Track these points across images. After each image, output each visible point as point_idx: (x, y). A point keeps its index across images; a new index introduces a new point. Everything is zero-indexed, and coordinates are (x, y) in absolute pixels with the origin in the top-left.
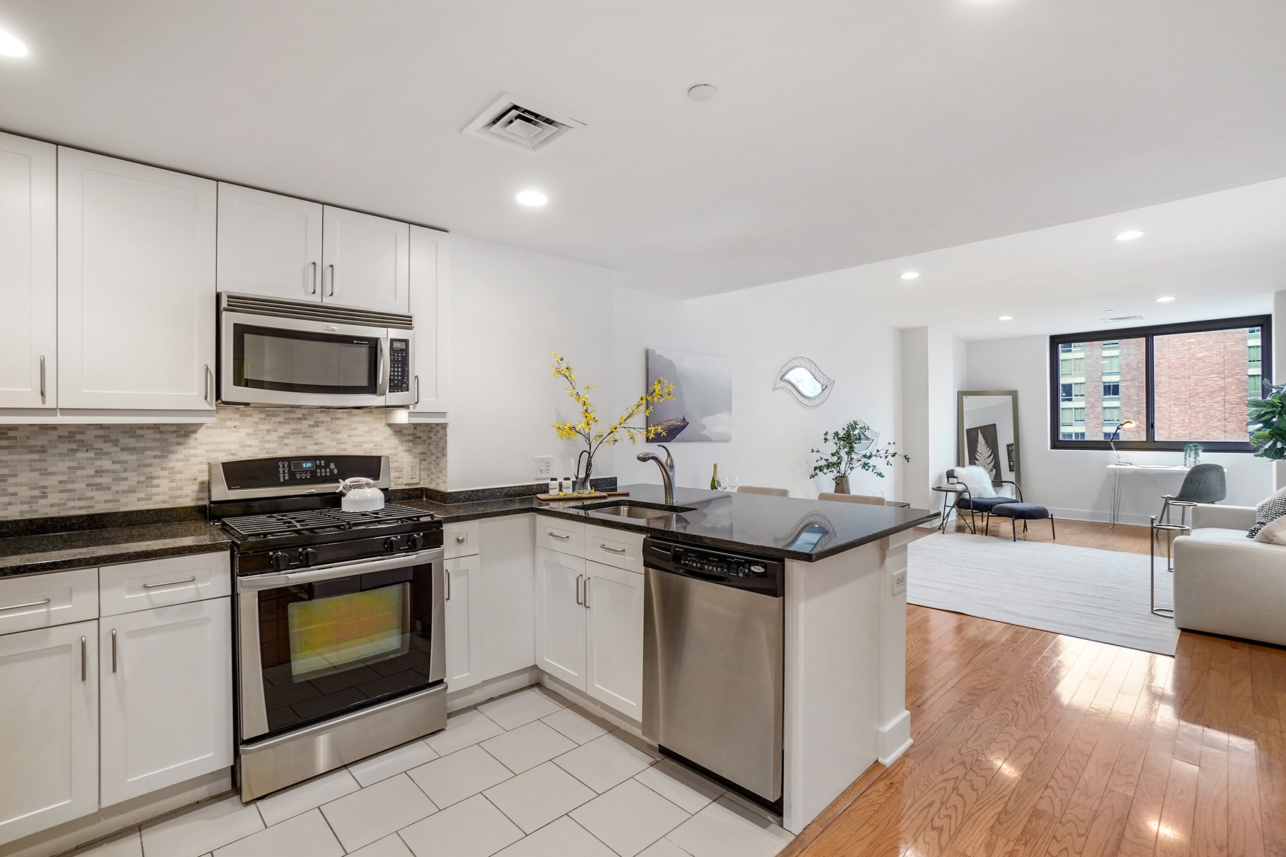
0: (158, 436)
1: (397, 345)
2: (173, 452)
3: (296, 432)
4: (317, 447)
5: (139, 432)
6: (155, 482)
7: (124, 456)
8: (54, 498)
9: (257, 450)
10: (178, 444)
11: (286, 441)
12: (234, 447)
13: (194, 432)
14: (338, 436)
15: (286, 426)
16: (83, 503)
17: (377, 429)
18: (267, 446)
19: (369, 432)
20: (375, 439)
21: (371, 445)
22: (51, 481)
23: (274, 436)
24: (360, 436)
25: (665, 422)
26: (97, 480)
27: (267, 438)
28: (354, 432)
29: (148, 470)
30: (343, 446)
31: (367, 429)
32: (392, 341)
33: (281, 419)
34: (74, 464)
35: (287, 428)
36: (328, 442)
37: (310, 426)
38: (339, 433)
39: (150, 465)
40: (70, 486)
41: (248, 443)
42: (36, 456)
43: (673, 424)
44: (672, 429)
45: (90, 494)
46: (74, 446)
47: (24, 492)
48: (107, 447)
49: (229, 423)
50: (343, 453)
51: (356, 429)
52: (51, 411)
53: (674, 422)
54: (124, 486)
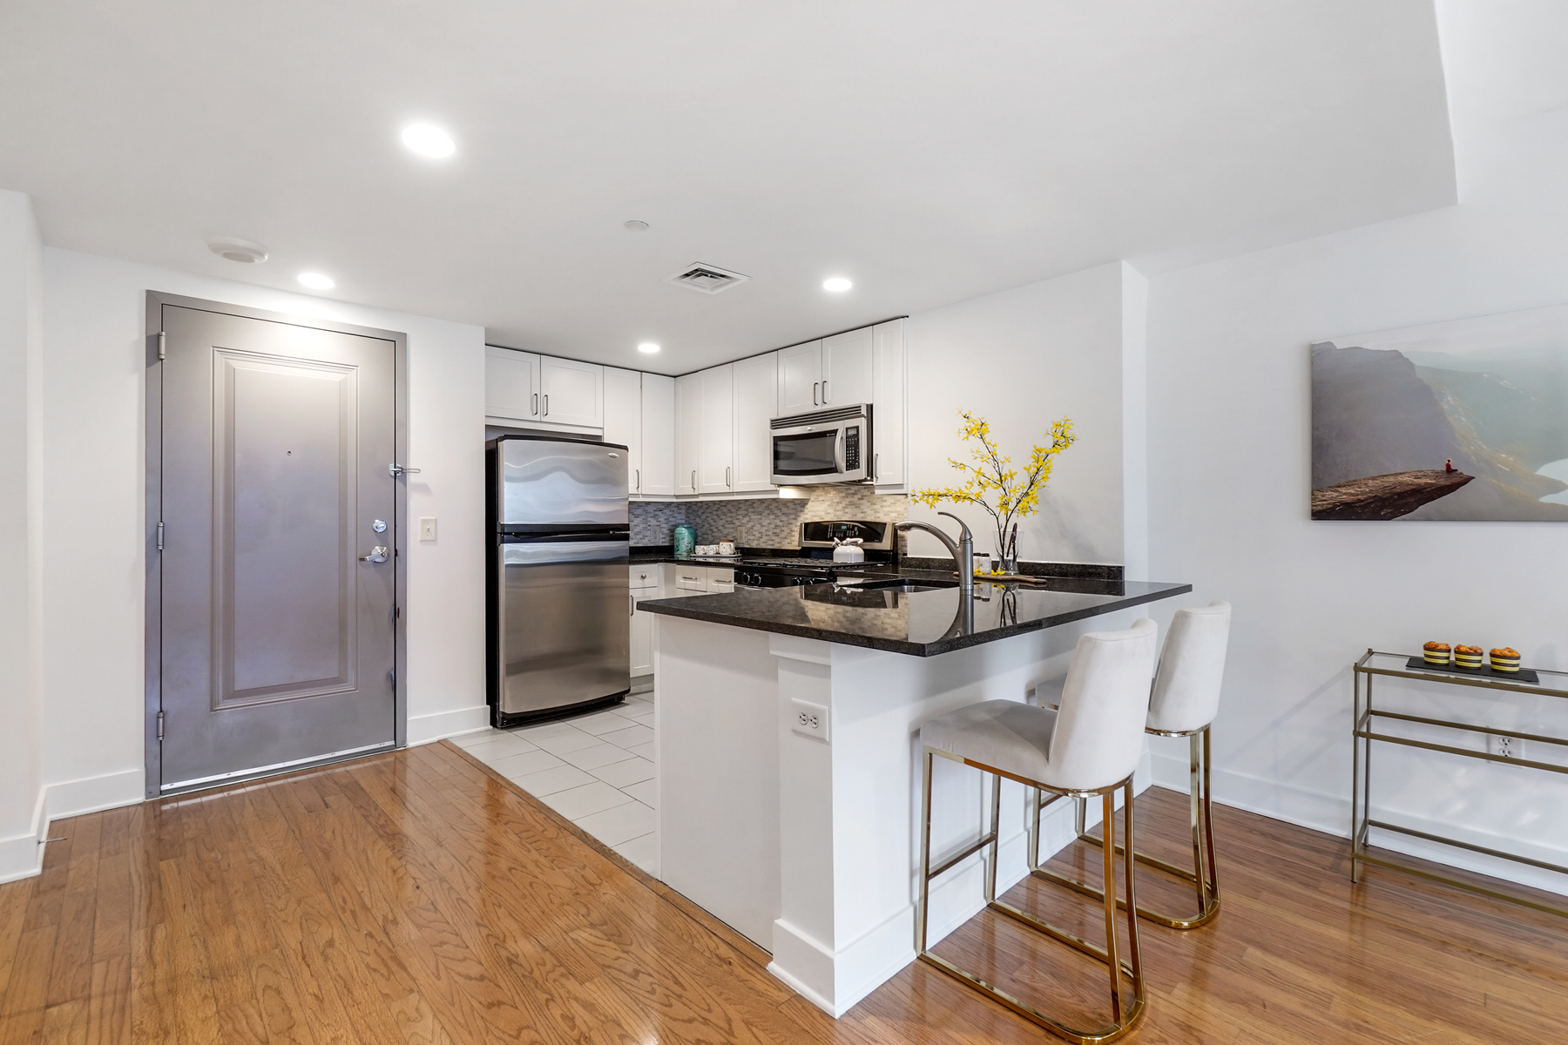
0: (794, 507)
1: (852, 432)
2: (799, 516)
3: (852, 504)
4: (862, 515)
5: (788, 504)
6: (793, 533)
7: (784, 518)
8: (764, 539)
9: (832, 516)
10: (802, 511)
11: (846, 510)
12: (822, 514)
13: (807, 504)
14: (875, 507)
15: (847, 499)
16: (771, 543)
17: (899, 500)
18: (838, 513)
19: (894, 503)
20: (898, 509)
21: (896, 514)
22: (763, 530)
23: (841, 506)
24: (889, 506)
25: (1373, 479)
26: (776, 531)
27: (838, 508)
28: (884, 504)
29: (790, 526)
30: (878, 515)
31: (893, 501)
32: (847, 429)
33: (843, 495)
34: (769, 521)
35: (847, 501)
36: (869, 512)
37: (859, 499)
38: (875, 504)
39: (791, 524)
40: (768, 533)
41: (829, 511)
42: (759, 517)
43: (1401, 483)
44: (1398, 494)
45: (773, 538)
46: (768, 512)
47: (758, 535)
48: (778, 512)
49: (821, 498)
50: (877, 520)
51: (886, 501)
52: (732, 493)
53: (1405, 478)
54: (783, 535)
